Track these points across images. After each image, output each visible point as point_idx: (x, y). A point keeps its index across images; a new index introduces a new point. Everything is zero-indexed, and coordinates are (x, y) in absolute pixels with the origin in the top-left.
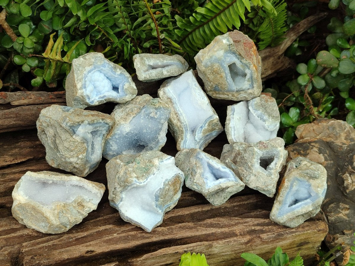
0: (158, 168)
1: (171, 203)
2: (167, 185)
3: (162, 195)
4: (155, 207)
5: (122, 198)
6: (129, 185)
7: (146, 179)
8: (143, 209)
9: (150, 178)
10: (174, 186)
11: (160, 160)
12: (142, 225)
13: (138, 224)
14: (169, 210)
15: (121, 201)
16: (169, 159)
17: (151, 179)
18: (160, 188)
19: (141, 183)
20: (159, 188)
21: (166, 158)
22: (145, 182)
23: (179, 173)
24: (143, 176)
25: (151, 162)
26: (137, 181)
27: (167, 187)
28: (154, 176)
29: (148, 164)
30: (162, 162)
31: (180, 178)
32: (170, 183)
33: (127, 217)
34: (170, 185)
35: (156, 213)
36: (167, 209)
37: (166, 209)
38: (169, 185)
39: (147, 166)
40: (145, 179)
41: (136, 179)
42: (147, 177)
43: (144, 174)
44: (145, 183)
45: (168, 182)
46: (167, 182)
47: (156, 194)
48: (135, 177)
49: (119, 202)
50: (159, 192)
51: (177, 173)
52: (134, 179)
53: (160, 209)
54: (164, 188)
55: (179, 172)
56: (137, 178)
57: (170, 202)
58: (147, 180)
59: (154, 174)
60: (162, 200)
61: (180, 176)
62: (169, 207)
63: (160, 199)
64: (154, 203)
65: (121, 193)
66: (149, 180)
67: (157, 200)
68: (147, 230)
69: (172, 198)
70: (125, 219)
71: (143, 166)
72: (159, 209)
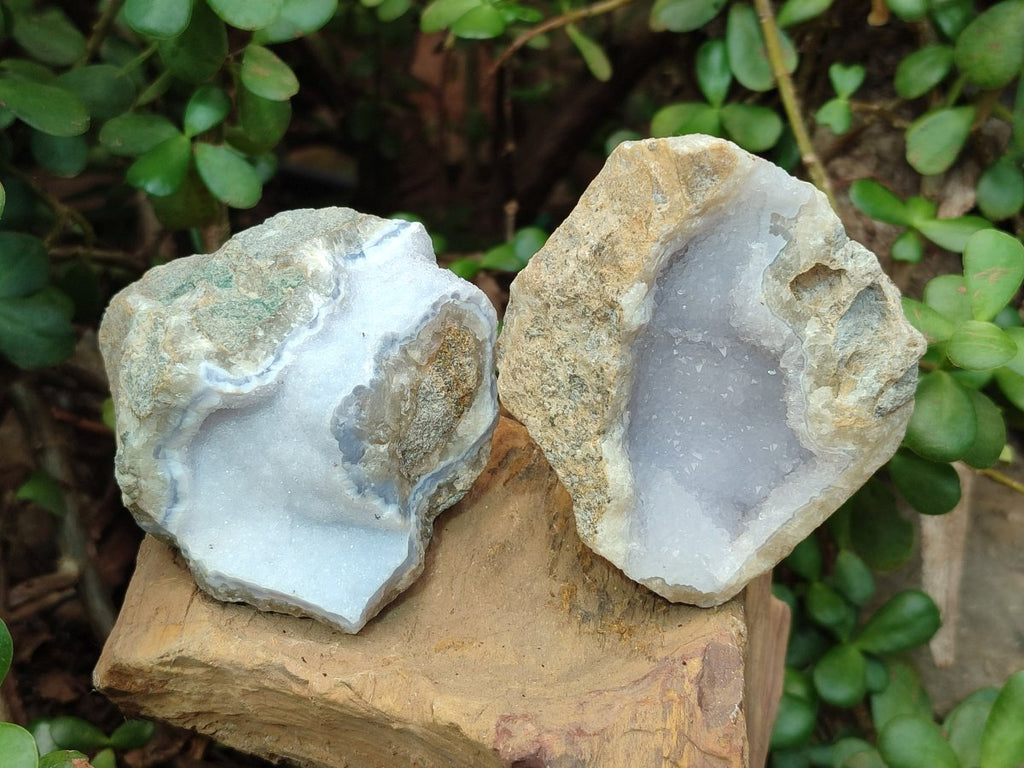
0: (330, 285)
1: (451, 459)
2: (398, 367)
3: (376, 422)
4: (350, 493)
5: (174, 482)
6: (183, 400)
7: (272, 358)
8: (303, 517)
9: (292, 344)
10: (443, 370)
11: (340, 248)
12: (307, 605)
13: (290, 603)
14: (453, 500)
15: (175, 499)
16: (394, 234)
17: (298, 351)
18: (358, 390)
19: (247, 381)
20: (348, 391)
21: (377, 235)
22: (268, 370)
23: (455, 296)
24: (253, 342)
25: (286, 264)
26: (222, 372)
27: (402, 379)
28: (315, 331)
29: (274, 278)
30: (354, 257)
31: (465, 322)
32: (416, 355)
33: (219, 577)
34: (419, 367)
35: (372, 526)
36: (438, 494)
37: (432, 499)
38: (413, 369)
39: (272, 289)
40: (267, 355)
41: (213, 366)
42: (279, 344)
43: (261, 333)
44: (271, 378)
45: (404, 351)
46: (395, 353)
47: (335, 422)
48: (208, 357)
49: (164, 509)
50: (352, 410)
51: (445, 297)
52: (203, 366)
53: (387, 502)
54: (378, 387)
55: (452, 289)
56: (223, 357)
57: (442, 457)
58: (278, 358)
59: (313, 324)
60: (383, 448)
61: (465, 307)
62: (450, 486)
63: (372, 447)
64: (339, 476)
65: (156, 454)
66: (287, 358)
67: (353, 456)
68: (342, 624)
69: (449, 433)
70: (214, 589)
71: (254, 296)
72: (377, 503)
